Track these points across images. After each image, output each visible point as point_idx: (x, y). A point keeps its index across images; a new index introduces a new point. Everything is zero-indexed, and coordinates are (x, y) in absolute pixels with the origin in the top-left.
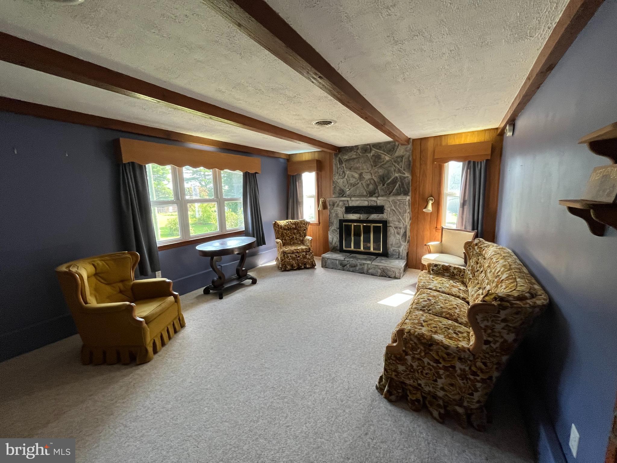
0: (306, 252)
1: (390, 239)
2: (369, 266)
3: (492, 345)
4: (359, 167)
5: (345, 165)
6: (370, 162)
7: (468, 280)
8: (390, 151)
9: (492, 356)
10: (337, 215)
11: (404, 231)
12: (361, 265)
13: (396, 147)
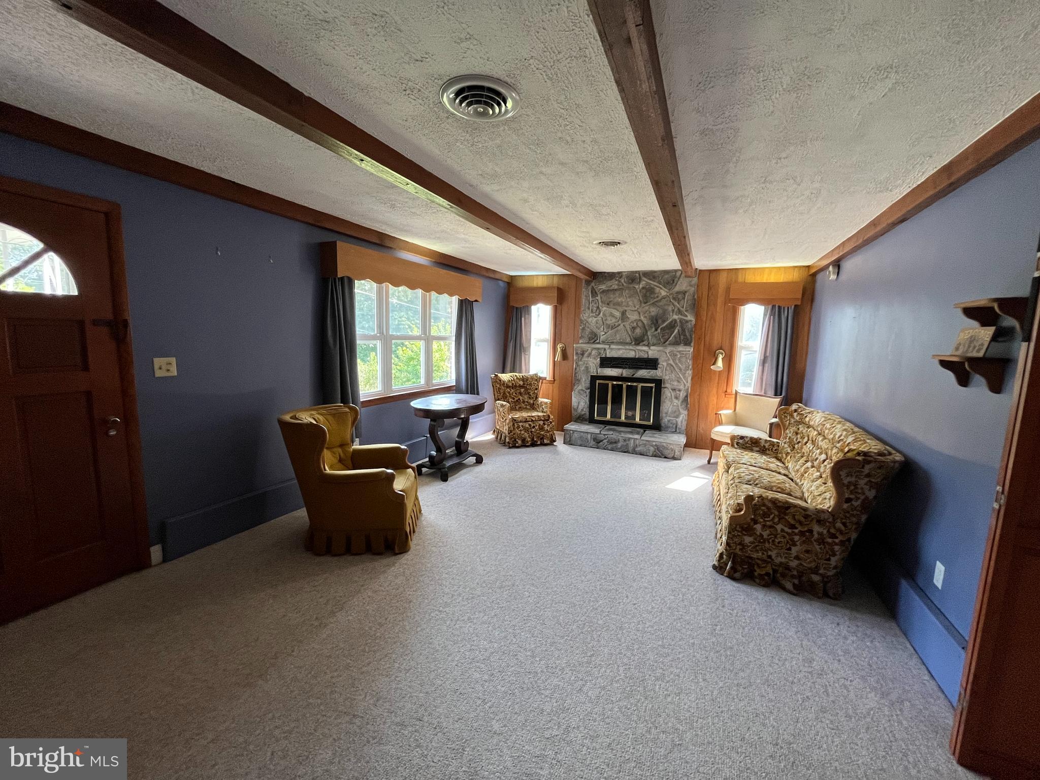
0: (543, 421)
1: (665, 404)
2: (637, 442)
3: (853, 503)
4: (622, 302)
5: (601, 298)
6: (639, 296)
7: (784, 455)
8: (668, 283)
9: (853, 515)
10: (587, 368)
11: (685, 394)
12: (625, 440)
13: (677, 279)
